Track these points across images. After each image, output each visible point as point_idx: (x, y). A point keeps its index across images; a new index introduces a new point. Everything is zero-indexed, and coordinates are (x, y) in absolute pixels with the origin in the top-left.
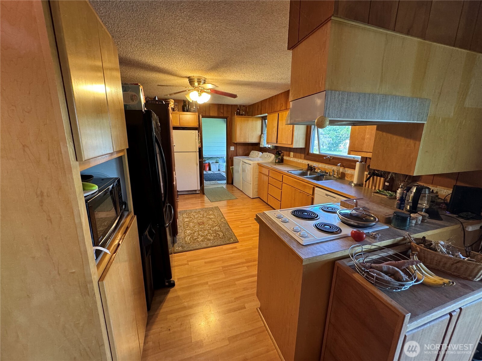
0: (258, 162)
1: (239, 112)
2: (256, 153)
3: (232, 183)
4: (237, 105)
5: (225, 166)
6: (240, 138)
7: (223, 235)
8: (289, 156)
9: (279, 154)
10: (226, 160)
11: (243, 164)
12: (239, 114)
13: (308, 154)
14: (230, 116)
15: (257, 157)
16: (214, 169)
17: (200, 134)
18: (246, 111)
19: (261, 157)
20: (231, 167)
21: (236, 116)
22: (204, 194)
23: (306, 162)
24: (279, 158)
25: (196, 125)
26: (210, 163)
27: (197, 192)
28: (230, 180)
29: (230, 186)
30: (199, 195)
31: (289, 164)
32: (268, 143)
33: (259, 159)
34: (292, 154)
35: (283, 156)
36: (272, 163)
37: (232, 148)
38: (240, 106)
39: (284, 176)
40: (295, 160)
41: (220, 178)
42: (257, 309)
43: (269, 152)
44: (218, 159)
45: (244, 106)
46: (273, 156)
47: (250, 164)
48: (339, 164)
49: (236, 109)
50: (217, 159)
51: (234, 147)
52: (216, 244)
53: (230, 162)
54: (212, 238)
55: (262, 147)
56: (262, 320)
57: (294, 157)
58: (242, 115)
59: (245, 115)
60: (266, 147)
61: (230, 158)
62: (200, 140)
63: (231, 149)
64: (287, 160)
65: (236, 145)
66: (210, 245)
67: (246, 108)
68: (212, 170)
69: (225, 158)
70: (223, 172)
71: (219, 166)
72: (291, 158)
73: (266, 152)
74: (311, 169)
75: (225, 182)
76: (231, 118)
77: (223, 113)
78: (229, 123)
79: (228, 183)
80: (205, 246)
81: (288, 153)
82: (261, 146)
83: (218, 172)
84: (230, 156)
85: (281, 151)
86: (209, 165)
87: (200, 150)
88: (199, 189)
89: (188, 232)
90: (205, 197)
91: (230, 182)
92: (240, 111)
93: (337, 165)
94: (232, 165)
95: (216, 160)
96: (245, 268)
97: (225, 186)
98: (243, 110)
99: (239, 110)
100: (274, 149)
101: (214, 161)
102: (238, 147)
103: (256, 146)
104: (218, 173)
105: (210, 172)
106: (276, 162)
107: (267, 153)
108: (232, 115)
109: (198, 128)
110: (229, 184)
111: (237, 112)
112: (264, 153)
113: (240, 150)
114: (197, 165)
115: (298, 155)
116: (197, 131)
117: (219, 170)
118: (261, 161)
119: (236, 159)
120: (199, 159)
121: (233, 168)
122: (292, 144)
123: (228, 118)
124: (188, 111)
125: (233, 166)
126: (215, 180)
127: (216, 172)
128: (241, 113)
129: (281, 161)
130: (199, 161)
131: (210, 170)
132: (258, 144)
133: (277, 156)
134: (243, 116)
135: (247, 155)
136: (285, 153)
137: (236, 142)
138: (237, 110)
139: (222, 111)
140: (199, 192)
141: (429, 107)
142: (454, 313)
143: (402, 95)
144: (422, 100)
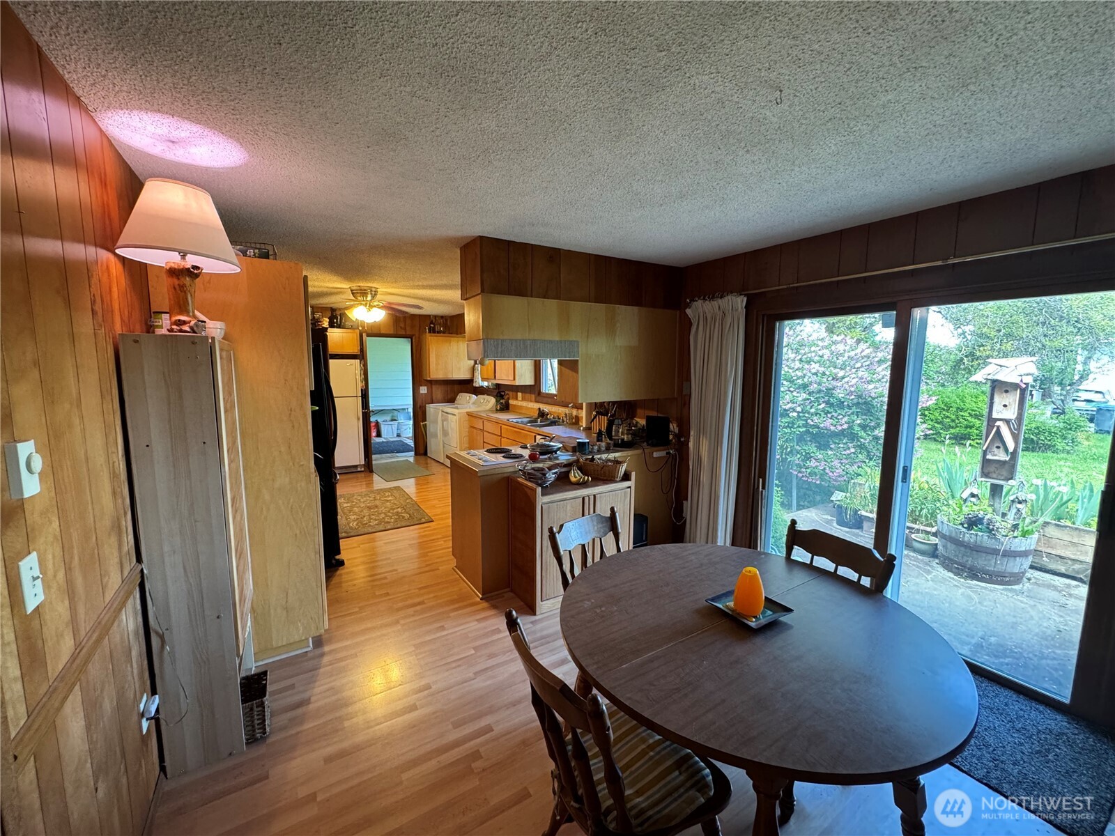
0: (468, 410)
1: (434, 328)
2: (466, 396)
3: (425, 453)
4: (430, 316)
5: (411, 426)
6: (436, 370)
7: (410, 516)
8: (516, 398)
9: (502, 397)
10: (412, 414)
11: (442, 415)
12: (432, 331)
13: (539, 393)
14: (417, 334)
15: (468, 402)
16: (388, 433)
17: (364, 366)
18: (445, 326)
19: (474, 403)
20: (422, 424)
21: (428, 334)
22: (371, 471)
23: (536, 406)
24: (502, 403)
25: (355, 350)
26: (379, 421)
27: (359, 469)
28: (421, 447)
29: (422, 458)
30: (363, 474)
31: (517, 411)
32: (483, 379)
33: (471, 406)
34: (520, 395)
35: (509, 399)
36: (491, 411)
37: (423, 390)
38: (435, 317)
39: (503, 426)
40: (524, 404)
41: (403, 448)
42: (453, 569)
43: (488, 395)
44: (396, 413)
45: (442, 317)
46: (492, 400)
47: (455, 415)
48: (570, 405)
49: (429, 322)
50: (393, 413)
51: (426, 387)
52: (399, 525)
53: (419, 415)
54: (392, 520)
55: (477, 386)
56: (461, 577)
57: (522, 400)
58: (439, 332)
59: (444, 333)
60: (483, 387)
61: (420, 407)
62: (363, 376)
63: (421, 392)
64: (515, 405)
65: (429, 385)
66: (389, 527)
67: (446, 320)
68: (383, 436)
69: (411, 410)
70: (408, 438)
71: (398, 427)
72: (518, 401)
73: (483, 394)
74: (542, 414)
75: (413, 453)
76: (419, 338)
77: (405, 329)
78: (417, 346)
79: (416, 454)
80: (383, 529)
81: (514, 393)
82: (474, 385)
83: (398, 439)
84: (419, 404)
85: (504, 392)
86: (377, 425)
87: (365, 395)
88: (363, 463)
89: (352, 517)
90: (375, 476)
91: (422, 451)
92: (435, 326)
93: (568, 407)
94: (424, 420)
95: (391, 415)
96: (442, 542)
97: (412, 460)
98: (440, 324)
99: (433, 324)
100: (495, 389)
101: (388, 418)
102: (434, 386)
103: (466, 385)
104: (397, 441)
105: (378, 440)
106: (497, 410)
107: (485, 396)
108: (421, 331)
109: (361, 356)
110: (420, 455)
111: (431, 327)
112: (479, 396)
113: (438, 392)
114: (358, 419)
115: (528, 396)
116: (359, 361)
117: (398, 435)
118: (473, 409)
119: (431, 409)
120: (363, 409)
121: (426, 424)
122: (514, 379)
123: (414, 338)
124: (339, 327)
125: (426, 421)
126: (392, 452)
127: (391, 440)
128: (437, 328)
129: (505, 408)
130: (363, 413)
131: (379, 435)
132: (470, 381)
133: (498, 399)
134: (442, 334)
135: (451, 400)
136: (511, 393)
137: (429, 379)
138: (431, 323)
139: (402, 326)
140: (363, 469)
141: (578, 347)
142: (587, 499)
143: (551, 339)
144: (571, 342)
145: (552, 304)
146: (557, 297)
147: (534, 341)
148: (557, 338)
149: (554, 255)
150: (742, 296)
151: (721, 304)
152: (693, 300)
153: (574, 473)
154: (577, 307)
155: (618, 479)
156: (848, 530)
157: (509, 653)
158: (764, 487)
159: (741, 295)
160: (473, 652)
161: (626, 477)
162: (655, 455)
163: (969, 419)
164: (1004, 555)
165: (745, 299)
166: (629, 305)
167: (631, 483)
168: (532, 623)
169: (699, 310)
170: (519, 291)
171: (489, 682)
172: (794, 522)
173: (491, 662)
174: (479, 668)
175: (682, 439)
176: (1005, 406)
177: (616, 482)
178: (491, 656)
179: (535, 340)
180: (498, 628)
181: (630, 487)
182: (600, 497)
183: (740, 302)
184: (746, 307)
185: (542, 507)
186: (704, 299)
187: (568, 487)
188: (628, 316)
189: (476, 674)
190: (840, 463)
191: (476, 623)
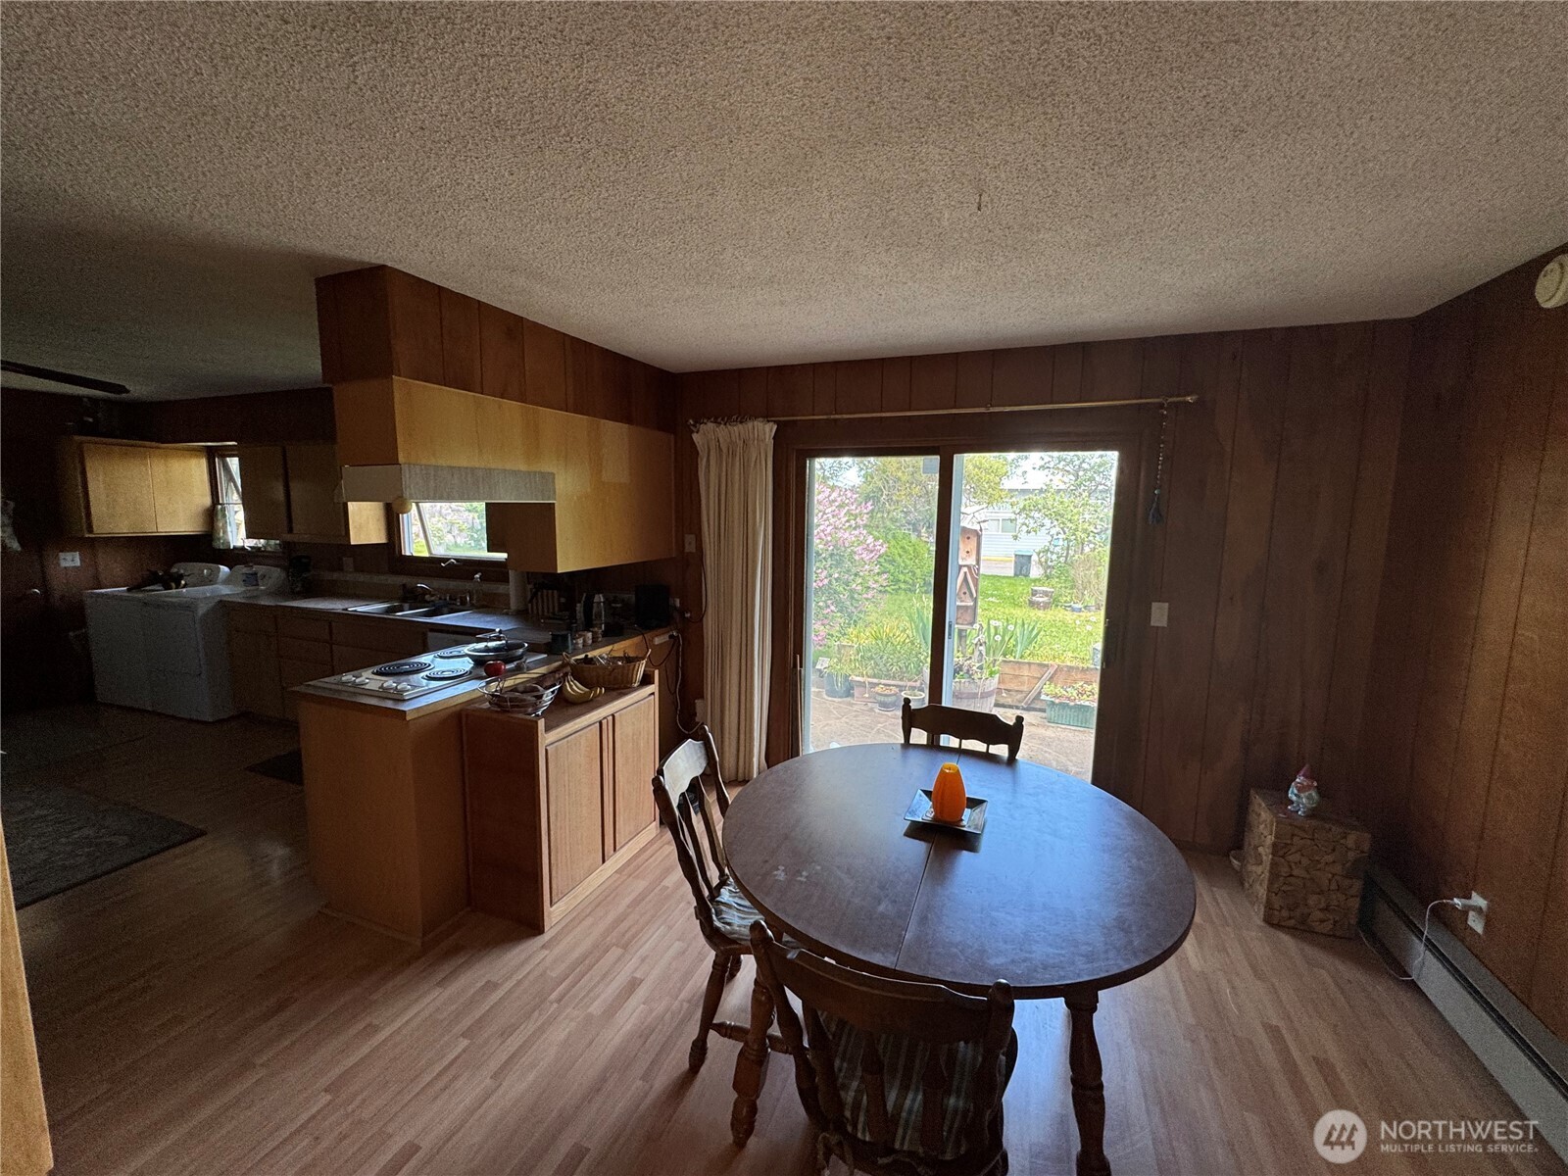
6: (110, 517)
9: (305, 567)
13: (398, 557)
15: (207, 580)
19: (225, 582)
23: (395, 579)
31: (342, 590)
33: (221, 588)
34: (349, 562)
37: (70, 560)
38: (97, 402)
40: (361, 578)
46: (276, 575)
48: (477, 577)
51: (77, 554)
55: (223, 546)
57: (355, 570)
61: (62, 599)
63: (64, 564)
64: (336, 581)
65: (87, 548)
72: (344, 574)
73: (244, 562)
74: (413, 595)
82: (216, 545)
84: (59, 590)
93: (472, 579)
94: (80, 624)
99: (91, 416)
100: (280, 553)
102: (100, 552)
111: (84, 422)
112: (237, 568)
113: (115, 564)
121: (85, 634)
122: (346, 535)
125: (85, 627)
132: (204, 538)
133: (296, 572)
137: (87, 536)
138: (84, 414)
141: (554, 482)
142: (604, 722)
143: (514, 468)
144: (543, 475)
145: (512, 407)
146: (522, 398)
147: (489, 471)
148: (523, 467)
149: (514, 327)
150: (771, 424)
151: (742, 432)
152: (697, 422)
153: (571, 686)
154: (550, 417)
155: (636, 685)
156: (840, 700)
157: (536, 1013)
158: (801, 667)
159: (768, 421)
160: (465, 1042)
161: (647, 680)
162: (657, 641)
163: (885, 564)
164: (982, 697)
165: (775, 427)
166: (617, 421)
167: (654, 688)
168: (544, 947)
169: (707, 435)
170: (461, 381)
171: (531, 1077)
172: (907, 701)
173: (514, 1043)
174: (494, 1065)
175: (687, 615)
176: (968, 552)
177: (635, 689)
178: (506, 1033)
179: (490, 469)
180: (488, 982)
181: (653, 694)
182: (620, 715)
183: (768, 430)
184: (774, 438)
185: (546, 750)
186: (715, 422)
187: (571, 711)
188: (615, 436)
189: (495, 1076)
190: (823, 625)
191: (440, 990)
